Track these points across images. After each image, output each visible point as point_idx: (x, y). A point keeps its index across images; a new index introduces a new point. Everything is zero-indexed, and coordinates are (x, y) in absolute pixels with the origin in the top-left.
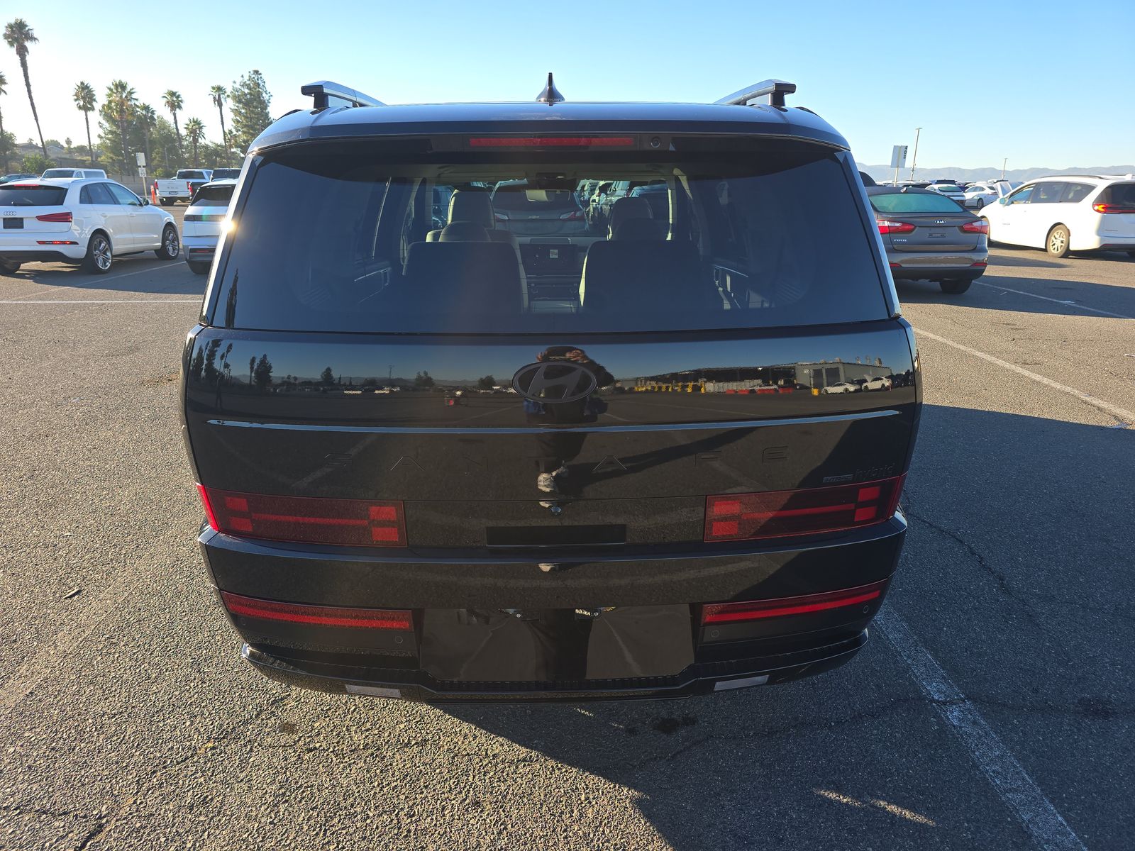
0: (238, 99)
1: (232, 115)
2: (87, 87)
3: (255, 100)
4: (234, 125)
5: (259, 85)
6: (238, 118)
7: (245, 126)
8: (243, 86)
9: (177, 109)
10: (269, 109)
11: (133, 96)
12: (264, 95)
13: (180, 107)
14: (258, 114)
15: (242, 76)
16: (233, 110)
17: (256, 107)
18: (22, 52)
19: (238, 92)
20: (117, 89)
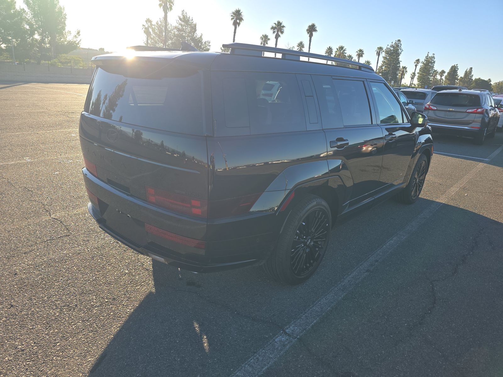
0: (387, 52)
1: (383, 59)
2: (331, 48)
3: (395, 53)
4: (382, 63)
5: (398, 46)
6: (385, 61)
7: (387, 64)
8: (391, 47)
9: (361, 57)
10: (400, 57)
11: (345, 52)
12: (400, 50)
13: (362, 56)
14: (394, 59)
15: (392, 43)
16: (383, 57)
17: (394, 56)
18: (311, 36)
19: (388, 49)
20: (339, 49)
